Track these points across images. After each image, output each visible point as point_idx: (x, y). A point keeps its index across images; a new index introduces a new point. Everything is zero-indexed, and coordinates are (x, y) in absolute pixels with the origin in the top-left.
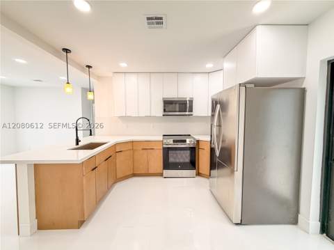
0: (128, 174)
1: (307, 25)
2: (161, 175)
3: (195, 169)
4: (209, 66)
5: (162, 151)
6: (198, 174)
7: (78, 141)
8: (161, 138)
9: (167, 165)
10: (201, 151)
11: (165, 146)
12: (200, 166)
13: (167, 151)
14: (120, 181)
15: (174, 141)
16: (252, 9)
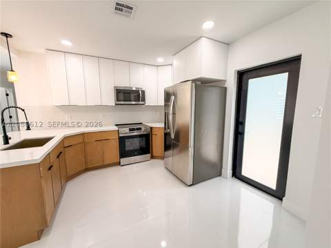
0: (80, 170)
1: (228, 44)
2: (119, 164)
3: (149, 153)
4: (160, 60)
5: (118, 141)
6: (152, 157)
7: (6, 140)
8: (116, 128)
9: (124, 153)
10: (154, 137)
11: (121, 135)
12: (154, 150)
13: (122, 140)
14: (72, 179)
15: (130, 130)
16: (202, 25)
